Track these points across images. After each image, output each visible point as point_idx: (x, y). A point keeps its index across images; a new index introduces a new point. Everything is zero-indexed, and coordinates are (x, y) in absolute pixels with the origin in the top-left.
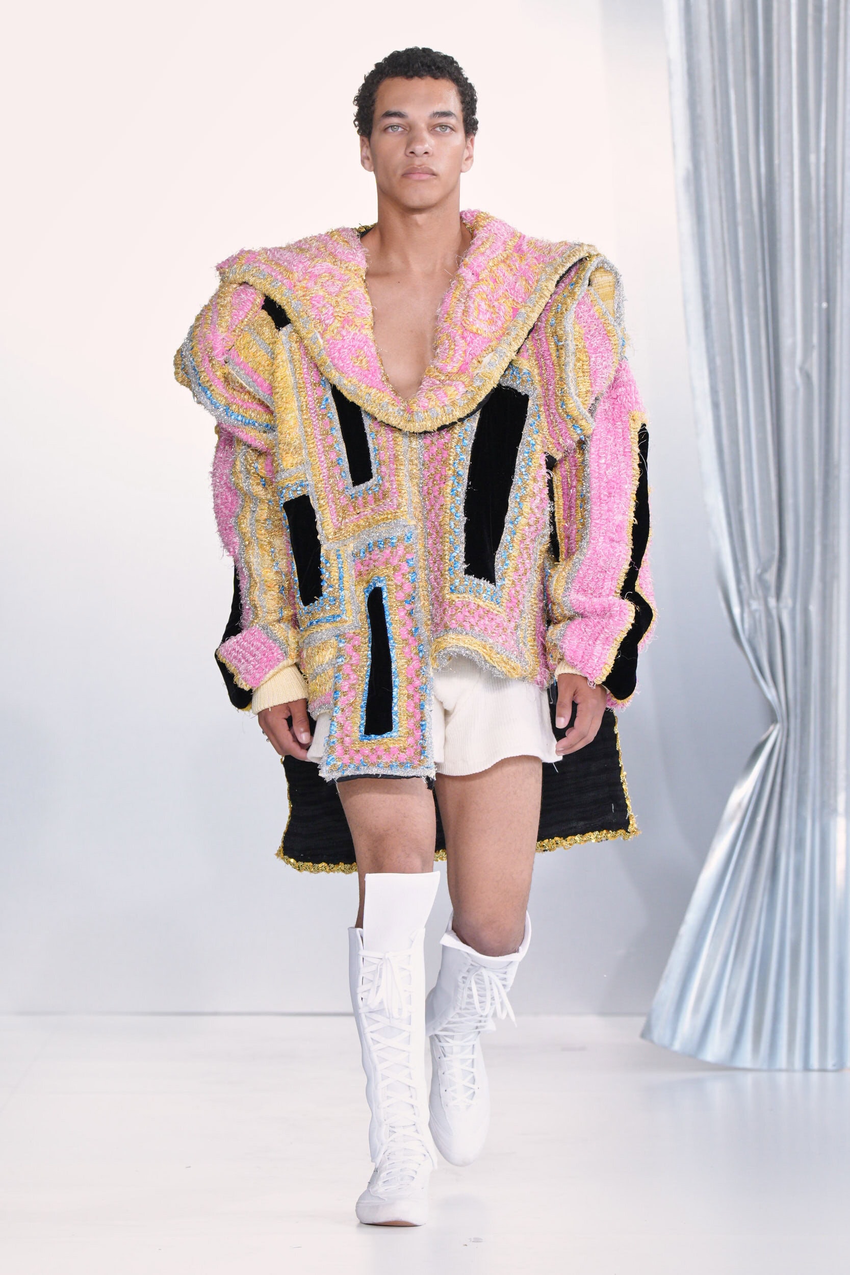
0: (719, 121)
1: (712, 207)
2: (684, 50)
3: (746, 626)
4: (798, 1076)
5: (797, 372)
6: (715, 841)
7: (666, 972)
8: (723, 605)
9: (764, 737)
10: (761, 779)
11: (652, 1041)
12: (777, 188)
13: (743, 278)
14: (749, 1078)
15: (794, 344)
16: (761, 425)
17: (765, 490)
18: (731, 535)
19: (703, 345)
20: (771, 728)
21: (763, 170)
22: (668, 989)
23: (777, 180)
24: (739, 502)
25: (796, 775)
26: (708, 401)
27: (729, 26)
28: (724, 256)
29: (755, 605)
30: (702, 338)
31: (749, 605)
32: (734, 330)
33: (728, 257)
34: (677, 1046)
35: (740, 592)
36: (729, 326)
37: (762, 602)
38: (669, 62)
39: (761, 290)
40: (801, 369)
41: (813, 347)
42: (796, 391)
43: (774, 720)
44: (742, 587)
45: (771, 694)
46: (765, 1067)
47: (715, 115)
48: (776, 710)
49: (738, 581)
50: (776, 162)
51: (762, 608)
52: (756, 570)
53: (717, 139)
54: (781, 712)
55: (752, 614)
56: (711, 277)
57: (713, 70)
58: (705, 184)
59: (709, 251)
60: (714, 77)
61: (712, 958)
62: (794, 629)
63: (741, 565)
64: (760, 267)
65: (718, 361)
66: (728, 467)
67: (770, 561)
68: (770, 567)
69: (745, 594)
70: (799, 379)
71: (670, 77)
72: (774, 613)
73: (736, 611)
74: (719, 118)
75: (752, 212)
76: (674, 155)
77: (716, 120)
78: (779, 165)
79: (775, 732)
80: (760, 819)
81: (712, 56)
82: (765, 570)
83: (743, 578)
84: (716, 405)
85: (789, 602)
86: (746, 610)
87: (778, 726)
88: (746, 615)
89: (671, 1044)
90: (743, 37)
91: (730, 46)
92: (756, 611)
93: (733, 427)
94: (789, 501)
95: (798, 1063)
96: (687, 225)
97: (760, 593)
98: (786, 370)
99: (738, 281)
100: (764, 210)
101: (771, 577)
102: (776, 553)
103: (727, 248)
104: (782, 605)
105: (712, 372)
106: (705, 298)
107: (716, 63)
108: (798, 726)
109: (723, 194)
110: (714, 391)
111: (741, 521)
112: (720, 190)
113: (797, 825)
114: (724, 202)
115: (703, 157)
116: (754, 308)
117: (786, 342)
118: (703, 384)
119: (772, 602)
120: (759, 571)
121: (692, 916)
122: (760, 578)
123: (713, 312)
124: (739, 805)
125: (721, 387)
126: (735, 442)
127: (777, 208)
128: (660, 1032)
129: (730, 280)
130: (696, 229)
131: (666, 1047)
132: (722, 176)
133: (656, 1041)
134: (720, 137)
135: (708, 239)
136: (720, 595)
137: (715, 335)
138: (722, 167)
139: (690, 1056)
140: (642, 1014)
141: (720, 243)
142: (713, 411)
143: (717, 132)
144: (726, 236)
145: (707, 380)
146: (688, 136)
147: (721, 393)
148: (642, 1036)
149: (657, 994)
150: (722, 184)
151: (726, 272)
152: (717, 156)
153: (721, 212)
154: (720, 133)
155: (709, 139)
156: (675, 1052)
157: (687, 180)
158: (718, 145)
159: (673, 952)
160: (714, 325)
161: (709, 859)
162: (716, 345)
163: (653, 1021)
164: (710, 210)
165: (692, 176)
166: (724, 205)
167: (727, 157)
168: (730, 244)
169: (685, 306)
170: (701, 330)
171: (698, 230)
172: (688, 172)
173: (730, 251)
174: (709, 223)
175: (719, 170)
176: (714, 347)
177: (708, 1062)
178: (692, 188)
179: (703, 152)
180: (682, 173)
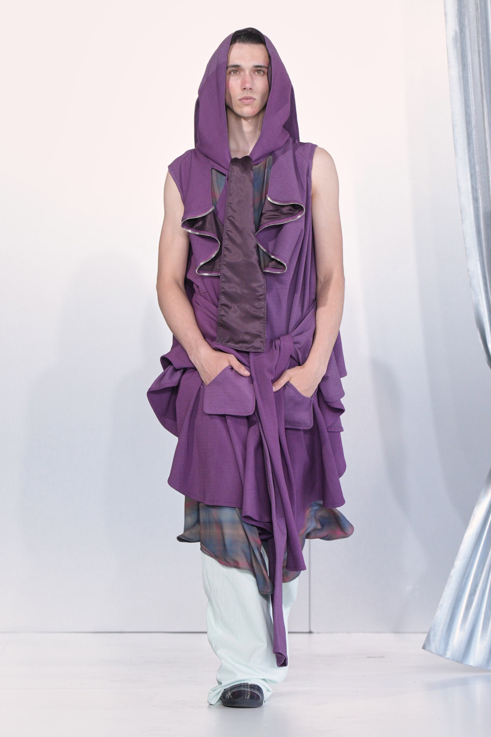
1: (473, 58)
6: (476, 509)
7: (441, 602)
8: (480, 341)
11: (432, 652)
18: (486, 292)
19: (466, 156)
22: (441, 613)
26: (470, 196)
28: (482, 93)
30: (466, 151)
32: (488, 146)
33: (484, 94)
34: (449, 655)
36: (485, 143)
53: (477, 10)
56: (473, 108)
58: (468, 41)
59: (471, 90)
65: (477, 167)
73: (490, 345)
76: (446, 21)
84: (475, 200)
89: (445, 653)
93: (488, 215)
96: (455, 71)
103: (484, 89)
105: (473, 176)
106: (468, 123)
109: (481, 48)
110: (474, 189)
112: (478, 46)
114: (481, 54)
115: (466, 23)
118: (466, 185)
121: (459, 563)
123: (474, 133)
125: (479, 186)
128: (436, 644)
129: (486, 111)
130: (461, 74)
131: (441, 656)
132: (480, 36)
133: (433, 651)
134: (479, 8)
135: (471, 80)
136: (479, 335)
137: (475, 150)
138: (480, 31)
139: (458, 662)
140: (425, 633)
141: (479, 84)
142: (474, 204)
143: (476, 4)
144: (483, 79)
145: (469, 182)
146: (456, 8)
147: (479, 191)
148: (424, 648)
149: (435, 618)
150: (480, 42)
151: (483, 104)
152: (477, 20)
153: (480, 61)
154: (479, 5)
155: (471, 10)
156: (448, 659)
157: (455, 39)
158: (477, 14)
159: (446, 588)
160: (474, 143)
161: (471, 521)
162: (476, 156)
163: (431, 637)
164: (472, 60)
165: (459, 36)
166: (481, 57)
167: (484, 22)
168: (485, 85)
169: (453, 129)
170: (466, 146)
171: (463, 75)
172: (456, 34)
173: (486, 89)
174: (471, 70)
175: (478, 32)
176: (474, 158)
177: (472, 666)
178: (459, 45)
179: (466, 19)
180: (451, 34)
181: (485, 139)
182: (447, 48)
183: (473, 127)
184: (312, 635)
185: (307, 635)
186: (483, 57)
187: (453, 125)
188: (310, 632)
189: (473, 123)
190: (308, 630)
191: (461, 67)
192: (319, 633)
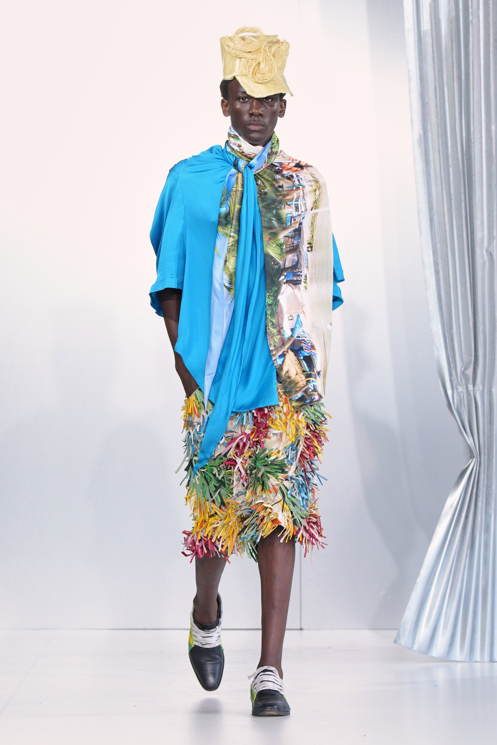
0: (439, 106)
1: (435, 156)
2: (418, 65)
3: (455, 401)
4: (487, 665)
5: (485, 252)
7: (409, 604)
8: (442, 389)
9: (466, 466)
10: (464, 489)
11: (401, 645)
12: (472, 145)
13: (453, 197)
14: (459, 666)
15: (483, 236)
16: (464, 284)
17: (466, 321)
18: (446, 348)
19: (429, 236)
20: (470, 461)
21: (464, 134)
22: (410, 614)
23: (473, 140)
24: (451, 328)
25: (485, 489)
26: (433, 269)
27: (444, 51)
28: (442, 184)
29: (460, 389)
30: (429, 232)
31: (457, 389)
32: (447, 228)
33: (444, 185)
34: (415, 648)
35: (451, 381)
36: (445, 226)
37: (464, 387)
38: (409, 71)
39: (463, 204)
40: (487, 251)
41: (494, 237)
42: (484, 263)
43: (472, 457)
44: (453, 378)
45: (470, 441)
46: (467, 660)
47: (436, 102)
48: (473, 450)
49: (451, 375)
50: (472, 130)
51: (465, 391)
52: (461, 369)
53: (437, 117)
54: (476, 452)
55: (459, 394)
56: (434, 197)
57: (435, 77)
58: (430, 143)
59: (433, 182)
60: (435, 81)
61: (436, 595)
62: (483, 403)
63: (452, 366)
64: (463, 191)
65: (438, 246)
66: (444, 308)
67: (469, 363)
68: (469, 366)
69: (455, 383)
70: (486, 257)
71: (410, 80)
72: (472, 393)
73: (450, 392)
74: (438, 104)
75: (458, 159)
76: (412, 126)
77: (436, 106)
78: (474, 131)
79: (473, 463)
80: (464, 515)
81: (434, 68)
82: (466, 369)
83: (454, 373)
84: (437, 272)
85: (481, 387)
86: (455, 392)
87: (474, 460)
88: (455, 395)
89: (412, 647)
90: (452, 57)
91: (444, 62)
92: (461, 392)
93: (447, 284)
94: (480, 328)
95: (487, 658)
96: (420, 167)
97: (463, 382)
98: (478, 251)
99: (449, 200)
100: (465, 158)
101: (470, 372)
102: (473, 358)
103: (443, 181)
104: (476, 389)
105: (435, 252)
106: (431, 209)
107: (437, 72)
108: (486, 460)
109: (441, 148)
110: (436, 264)
111: (452, 340)
112: (439, 146)
113: (485, 517)
114: (441, 153)
115: (429, 127)
116: (459, 216)
117: (478, 235)
118: (429, 260)
119: (470, 387)
120: (463, 369)
121: (424, 571)
122: (463, 373)
123: (435, 217)
124: (452, 506)
125: (440, 261)
126: (448, 293)
127: (473, 157)
128: (405, 640)
129: (445, 199)
130: (425, 169)
131: (409, 649)
132: (440, 138)
133: (403, 645)
134: (439, 115)
135: (432, 175)
136: (440, 383)
137: (436, 231)
138: (440, 133)
139: (423, 653)
140: (395, 629)
141: (439, 177)
142: (435, 276)
143: (437, 112)
144: (442, 173)
145: (432, 257)
146: (420, 115)
147: (440, 265)
148: (395, 642)
149: (404, 617)
150: (440, 143)
151: (443, 194)
152: (438, 126)
153: (440, 159)
154: (439, 113)
155: (432, 117)
156: (415, 651)
157: (420, 140)
158: (438, 120)
159: (413, 593)
160: (436, 225)
161: (434, 538)
162: (437, 237)
163: (401, 633)
164: (434, 158)
165: (422, 138)
166: (441, 155)
167: (443, 127)
168: (445, 178)
169: (418, 214)
170: (428, 228)
171: (426, 170)
172: (420, 136)
173: (445, 182)
174: (433, 166)
175: (438, 135)
176: (436, 238)
177: (434, 657)
178: (423, 145)
179: (429, 124)
180: (416, 136)
181: (445, 222)
182: (413, 148)
183: (435, 213)
184: (303, 632)
185: (298, 632)
186: (443, 155)
187: (418, 211)
188: (301, 629)
189: (435, 209)
190: (299, 628)
191: (424, 164)
192: (308, 630)
